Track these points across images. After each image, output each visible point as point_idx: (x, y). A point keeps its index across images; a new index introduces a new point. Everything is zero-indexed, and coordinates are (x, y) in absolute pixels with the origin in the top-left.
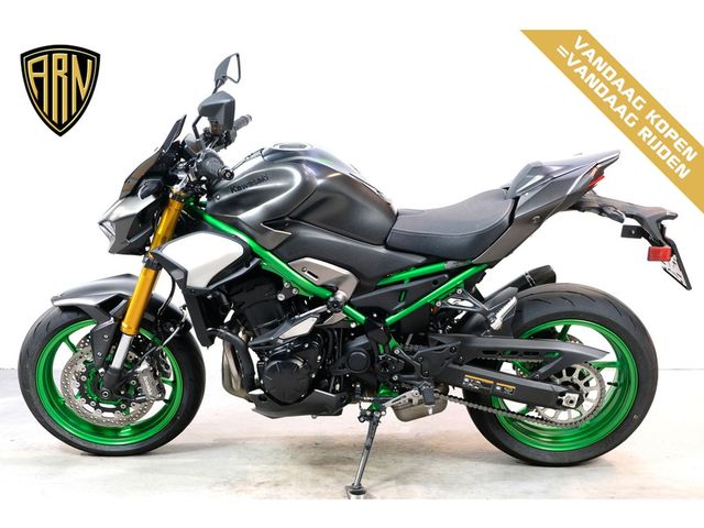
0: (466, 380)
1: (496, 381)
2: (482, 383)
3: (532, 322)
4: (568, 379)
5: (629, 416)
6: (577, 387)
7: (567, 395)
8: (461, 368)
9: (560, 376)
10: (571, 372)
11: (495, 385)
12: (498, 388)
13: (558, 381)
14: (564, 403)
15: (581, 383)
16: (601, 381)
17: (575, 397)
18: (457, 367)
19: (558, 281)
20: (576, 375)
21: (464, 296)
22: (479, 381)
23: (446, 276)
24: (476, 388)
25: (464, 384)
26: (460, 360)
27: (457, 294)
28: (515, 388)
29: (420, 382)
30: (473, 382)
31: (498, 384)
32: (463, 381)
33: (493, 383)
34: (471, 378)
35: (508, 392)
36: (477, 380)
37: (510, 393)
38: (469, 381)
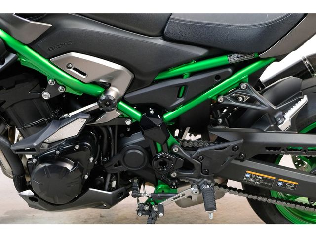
0: (248, 176)
1: (278, 176)
2: (264, 179)
8: (242, 164)
11: (277, 181)
12: (280, 184)
18: (238, 163)
21: (249, 91)
22: (261, 176)
23: (230, 70)
24: (257, 183)
25: (245, 179)
26: (242, 156)
27: (241, 89)
28: (297, 184)
29: (199, 180)
30: (255, 178)
31: (280, 180)
32: (244, 176)
33: (274, 178)
34: (252, 174)
35: (290, 187)
36: (259, 176)
37: (292, 188)
38: (251, 177)
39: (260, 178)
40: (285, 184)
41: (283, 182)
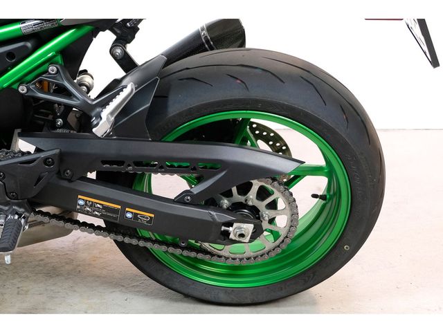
0: (81, 202)
1: (125, 205)
2: (105, 208)
3: (180, 114)
4: (241, 199)
5: (337, 246)
6: (255, 211)
7: (235, 225)
8: (71, 185)
9: (228, 194)
10: (245, 189)
11: (124, 212)
12: (129, 215)
13: (225, 203)
14: (232, 236)
15: (261, 205)
16: (292, 202)
17: (248, 228)
18: (65, 184)
19: (248, 45)
20: (252, 194)
21: (58, 77)
22: (100, 204)
23: (29, 45)
24: (97, 213)
25: (78, 207)
26: (67, 174)
27: (50, 74)
28: (153, 216)
29: (6, 208)
30: (91, 206)
31: (127, 209)
32: (76, 204)
33: (120, 207)
34: (87, 201)
35: (144, 221)
36: (97, 203)
37: (147, 222)
38: (86, 204)
39: (99, 206)
40: (135, 215)
41: (132, 213)
